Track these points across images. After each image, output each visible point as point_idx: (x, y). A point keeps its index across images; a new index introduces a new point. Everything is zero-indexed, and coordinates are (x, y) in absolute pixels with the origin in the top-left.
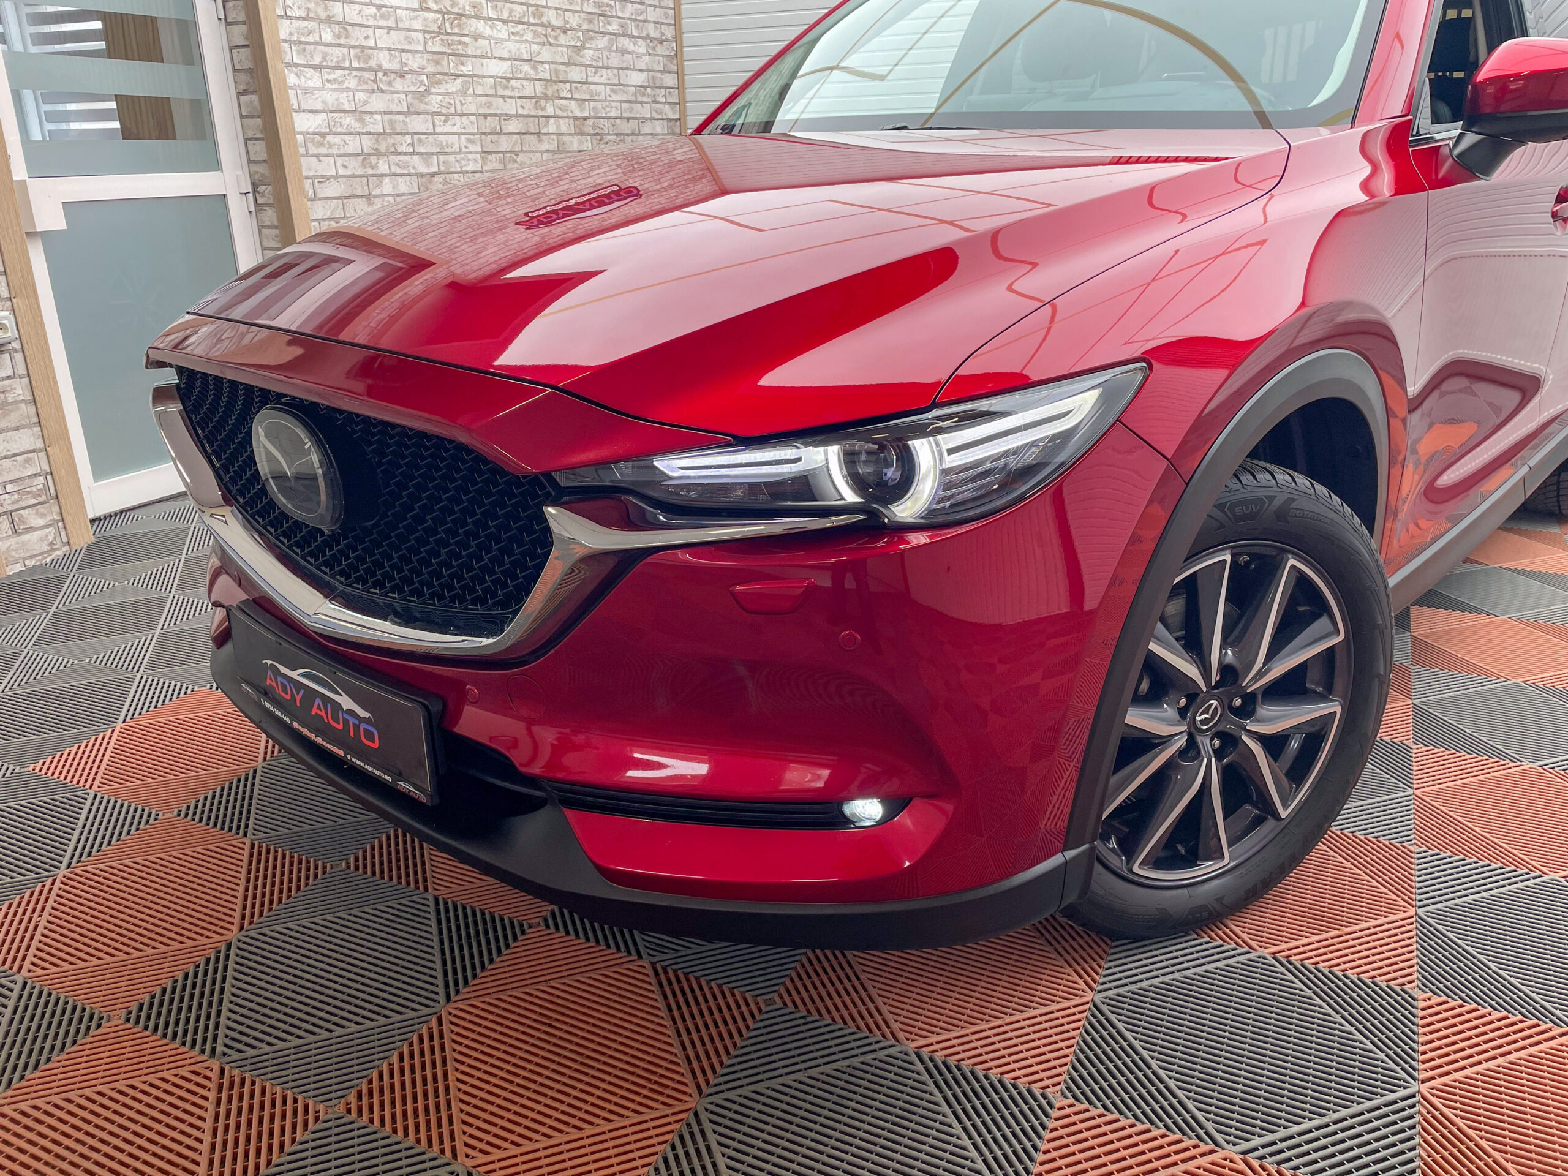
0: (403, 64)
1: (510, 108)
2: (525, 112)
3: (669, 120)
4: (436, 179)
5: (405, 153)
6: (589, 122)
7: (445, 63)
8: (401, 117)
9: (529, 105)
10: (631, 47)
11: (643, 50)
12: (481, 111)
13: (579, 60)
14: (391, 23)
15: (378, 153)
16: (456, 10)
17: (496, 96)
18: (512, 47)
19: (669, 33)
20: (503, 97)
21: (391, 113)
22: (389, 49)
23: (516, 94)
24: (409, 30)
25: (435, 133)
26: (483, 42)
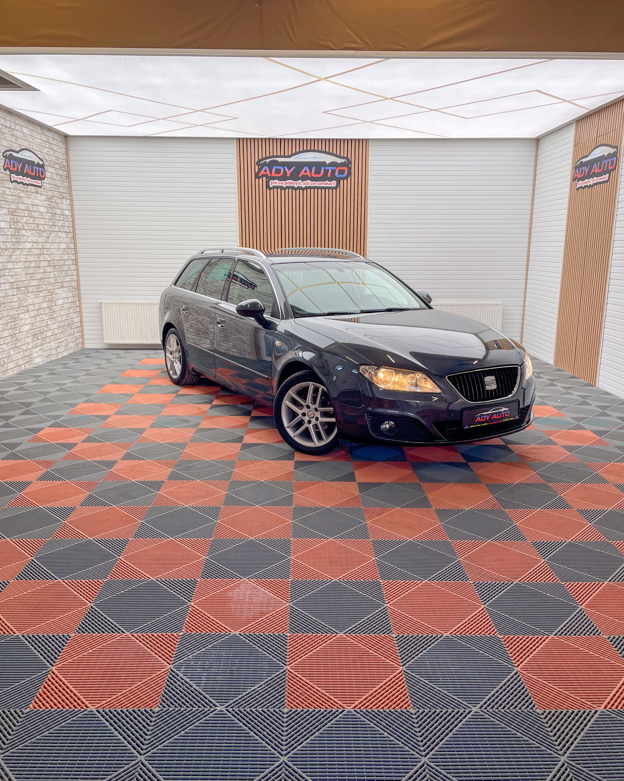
0: (6, 246)
1: (32, 258)
2: (36, 260)
3: (73, 260)
4: (15, 284)
5: (7, 276)
6: (52, 262)
7: (16, 245)
8: (6, 264)
9: (36, 257)
10: (61, 236)
11: (64, 236)
12: (25, 260)
13: (49, 241)
15: (1, 276)
16: (18, 228)
17: (28, 255)
18: (32, 239)
19: (71, 229)
20: (30, 255)
22: (3, 242)
23: (33, 254)
24: (7, 235)
25: (14, 269)
26: (25, 237)
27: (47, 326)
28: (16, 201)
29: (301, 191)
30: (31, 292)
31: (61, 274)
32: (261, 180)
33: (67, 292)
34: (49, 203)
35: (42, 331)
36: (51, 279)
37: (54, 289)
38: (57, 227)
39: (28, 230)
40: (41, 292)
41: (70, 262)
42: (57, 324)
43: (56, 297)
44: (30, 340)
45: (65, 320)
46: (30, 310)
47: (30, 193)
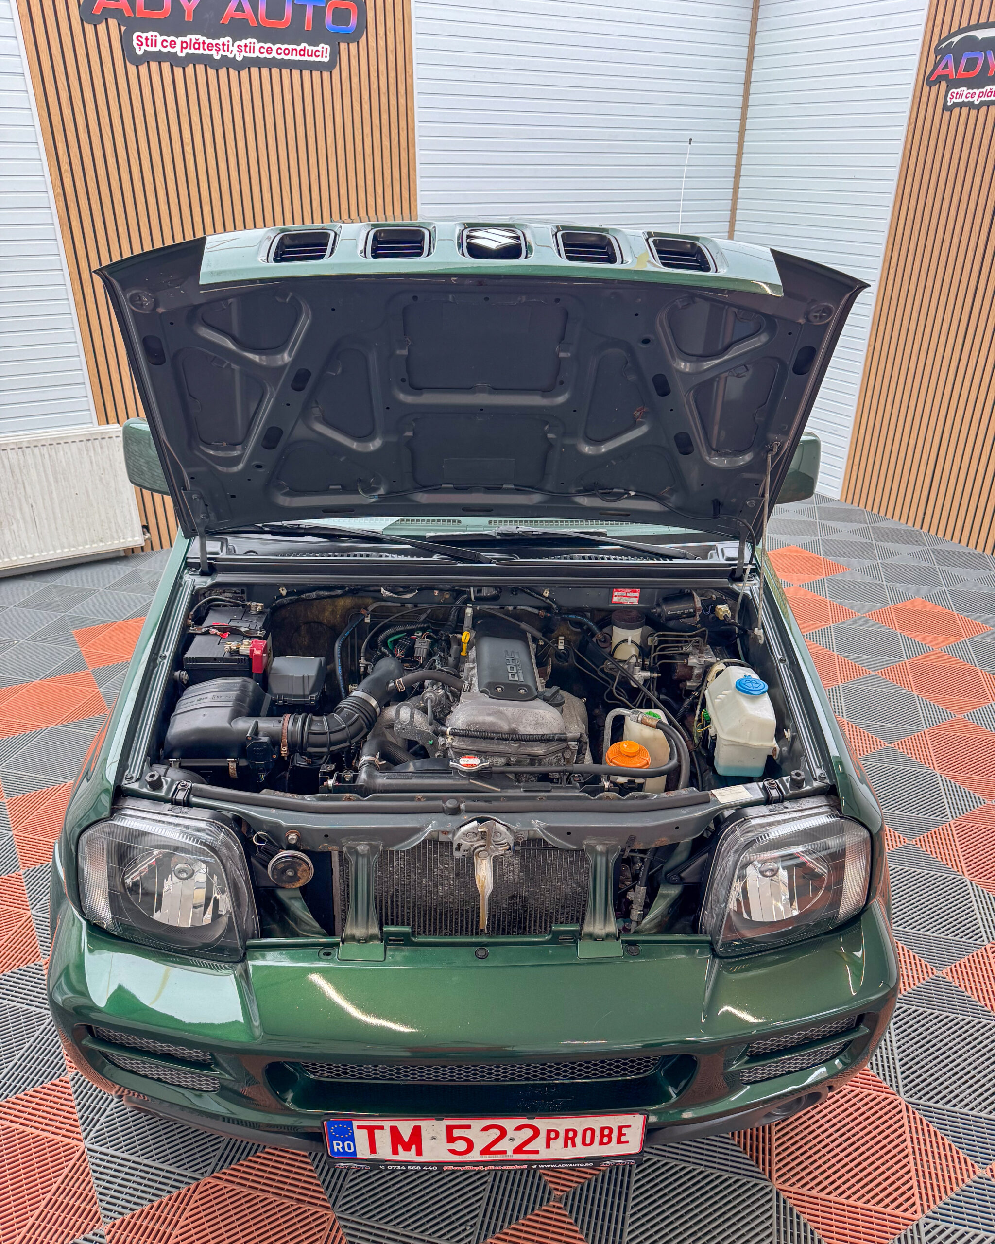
29: (233, 73)
32: (102, 27)
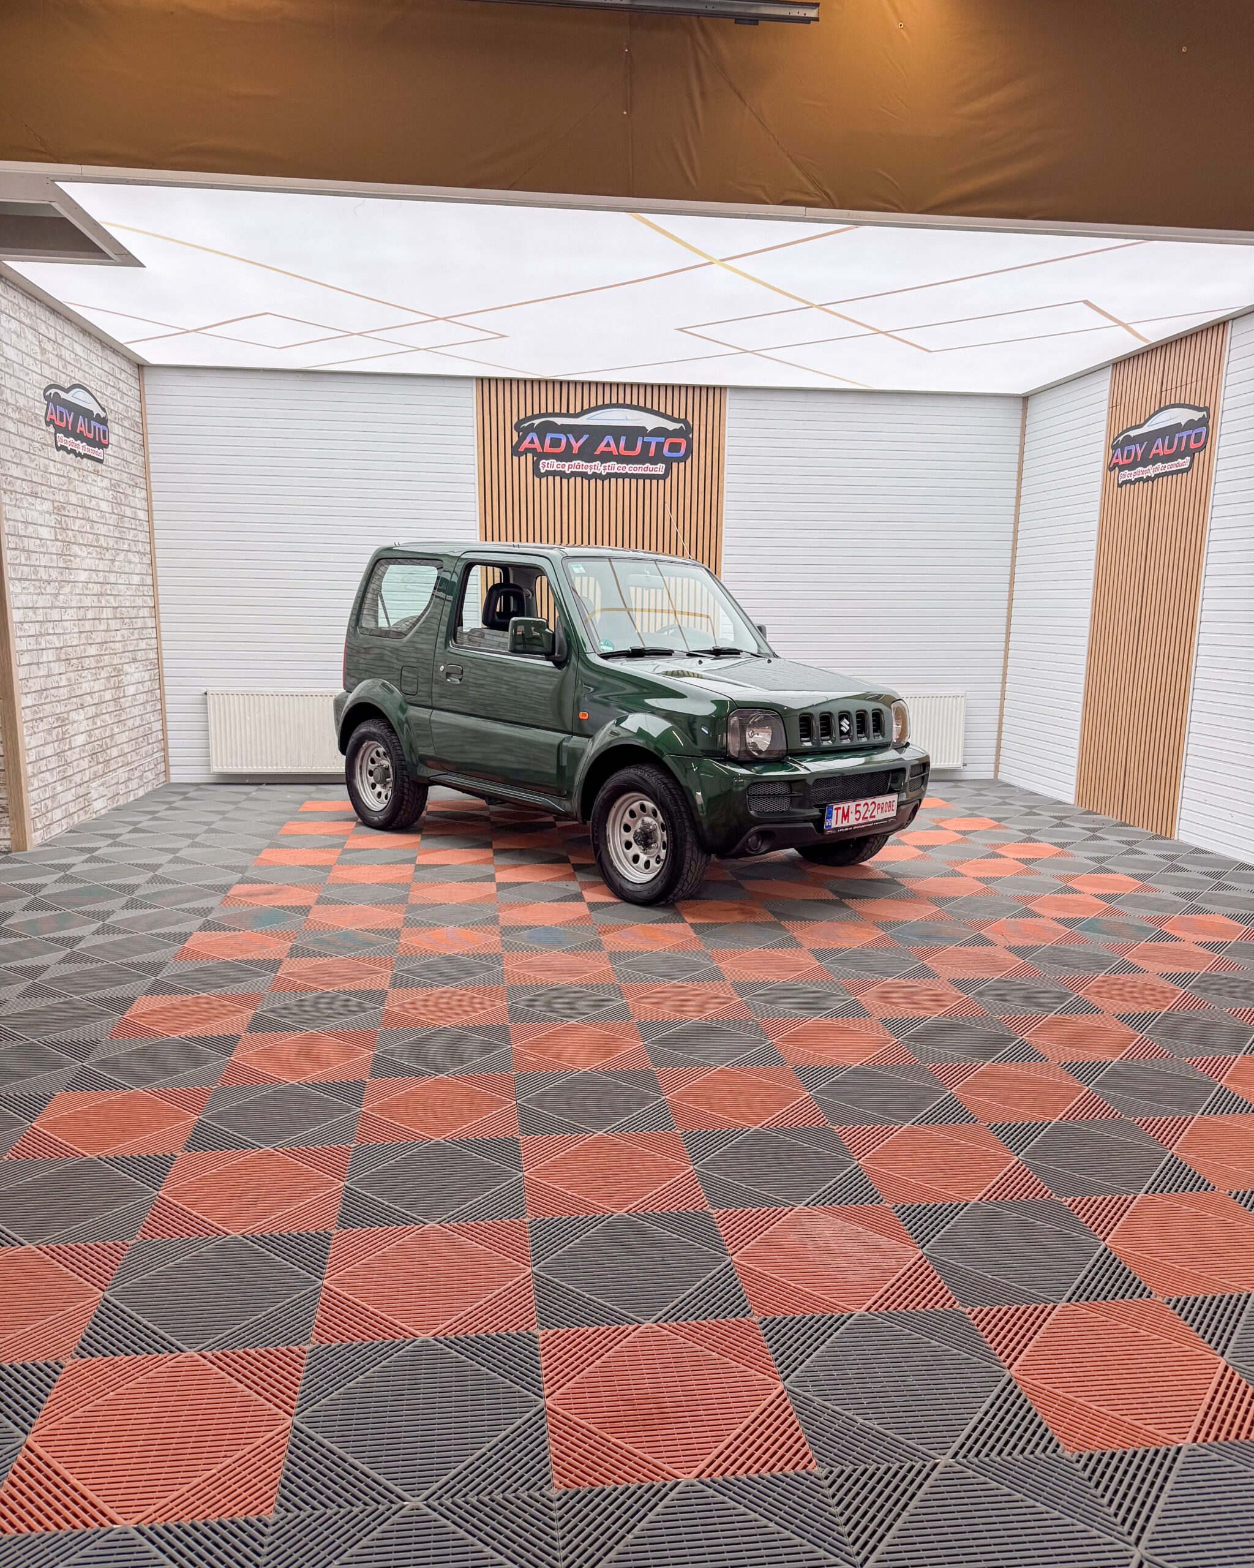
0: (50, 576)
1: (88, 601)
2: (94, 605)
3: (150, 607)
4: (63, 651)
5: (51, 635)
6: (118, 610)
7: (64, 574)
8: (49, 610)
9: (95, 598)
10: (133, 559)
11: (137, 561)
12: (79, 605)
13: (113, 568)
14: (44, 550)
15: (41, 635)
16: (67, 540)
17: (83, 594)
18: (89, 563)
19: (148, 548)
20: (86, 595)
21: (45, 608)
22: (45, 567)
23: (90, 593)
24: (51, 554)
25: (61, 621)
26: (78, 560)
27: (112, 736)
28: (65, 487)
29: (599, 482)
30: (87, 669)
31: (132, 634)
33: (140, 671)
34: (115, 494)
35: (104, 747)
36: (117, 644)
37: (122, 664)
38: (126, 542)
39: (83, 545)
40: (102, 668)
41: (145, 612)
42: (127, 733)
43: (126, 679)
44: (85, 764)
45: (140, 726)
46: (86, 705)
47: (85, 473)
